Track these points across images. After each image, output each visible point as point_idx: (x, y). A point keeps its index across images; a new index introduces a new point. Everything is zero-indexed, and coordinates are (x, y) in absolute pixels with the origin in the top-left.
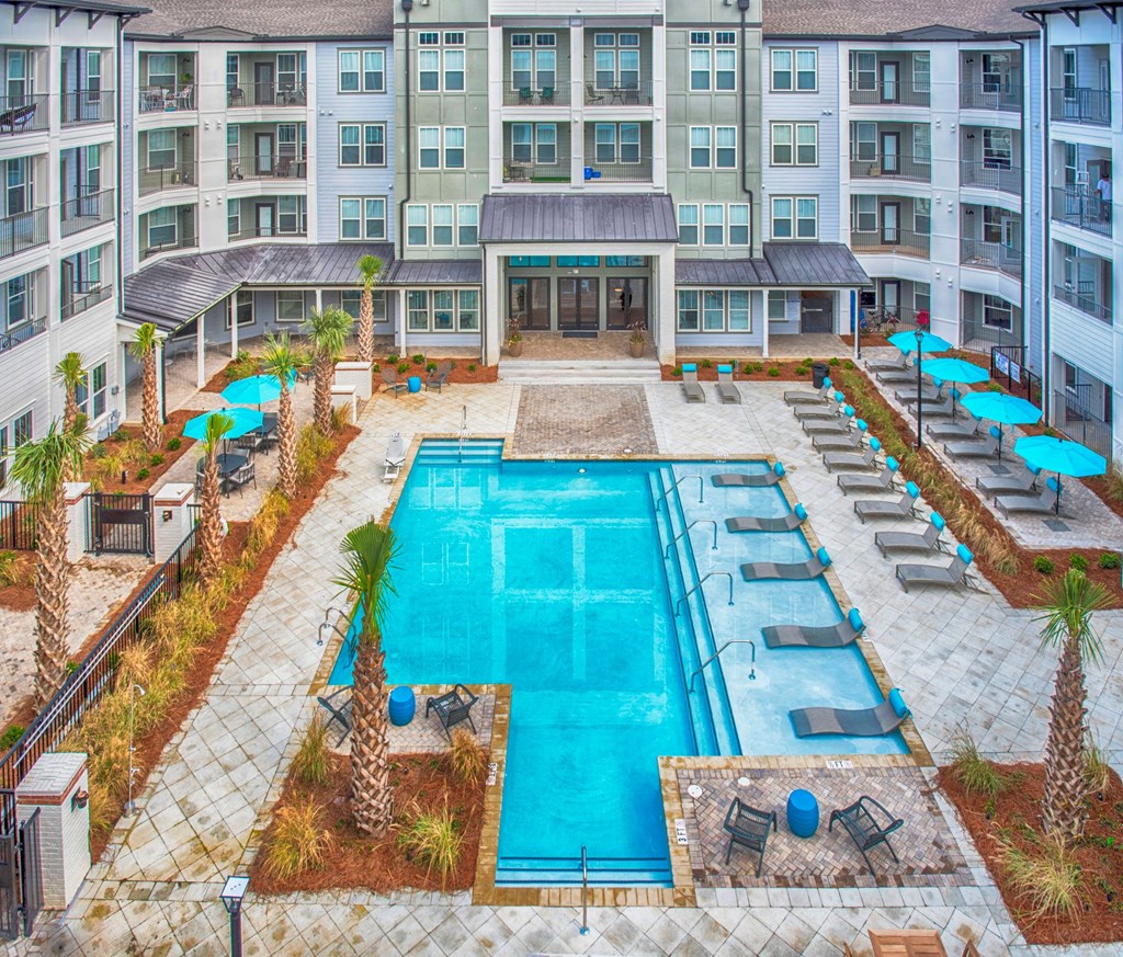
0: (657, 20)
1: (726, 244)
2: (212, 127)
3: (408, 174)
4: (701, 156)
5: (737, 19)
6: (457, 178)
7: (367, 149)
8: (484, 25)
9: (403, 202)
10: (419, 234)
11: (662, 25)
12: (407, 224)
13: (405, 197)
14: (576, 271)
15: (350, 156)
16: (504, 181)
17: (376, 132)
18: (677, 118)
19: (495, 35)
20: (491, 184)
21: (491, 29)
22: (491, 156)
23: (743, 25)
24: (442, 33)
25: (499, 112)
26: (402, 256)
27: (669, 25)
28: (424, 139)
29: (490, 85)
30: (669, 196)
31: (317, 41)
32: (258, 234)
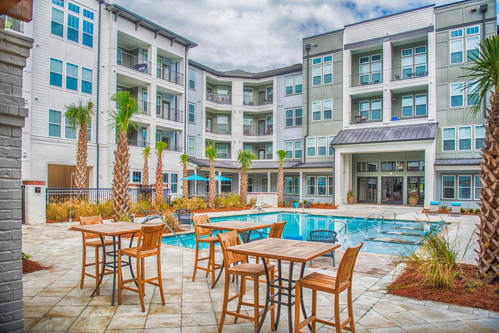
0: (430, 29)
1: (473, 149)
2: (237, 112)
3: (308, 124)
4: (457, 100)
5: (480, 18)
6: (329, 124)
8: (341, 50)
9: (306, 137)
10: (312, 151)
11: (433, 31)
12: (307, 147)
13: (306, 135)
14: (391, 173)
15: (289, 123)
16: (350, 124)
17: (299, 112)
18: (442, 82)
19: (347, 55)
20: (344, 126)
21: (344, 52)
22: (344, 112)
23: (483, 21)
24: (322, 57)
25: (348, 91)
26: (305, 161)
27: (437, 30)
28: (314, 108)
29: (344, 78)
30: (437, 124)
31: (277, 75)
32: (259, 159)
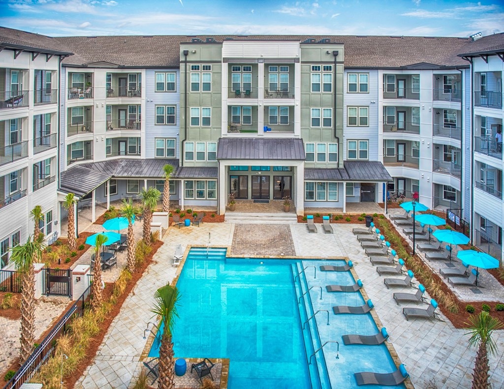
0: (297, 60)
1: (327, 161)
2: (100, 106)
3: (186, 128)
4: (316, 122)
5: (333, 60)
6: (207, 131)
7: (167, 117)
8: (220, 62)
9: (183, 141)
10: (190, 155)
11: (299, 62)
12: (185, 151)
13: (184, 139)
14: (260, 173)
15: (160, 120)
16: (228, 132)
17: (172, 109)
18: (306, 104)
19: (225, 67)
20: (222, 133)
21: (223, 64)
22: (223, 121)
23: (335, 62)
24: (201, 65)
25: (226, 101)
26: (182, 165)
27: (302, 62)
28: (193, 113)
29: (222, 89)
30: (302, 139)
31: (146, 68)
32: (119, 154)
